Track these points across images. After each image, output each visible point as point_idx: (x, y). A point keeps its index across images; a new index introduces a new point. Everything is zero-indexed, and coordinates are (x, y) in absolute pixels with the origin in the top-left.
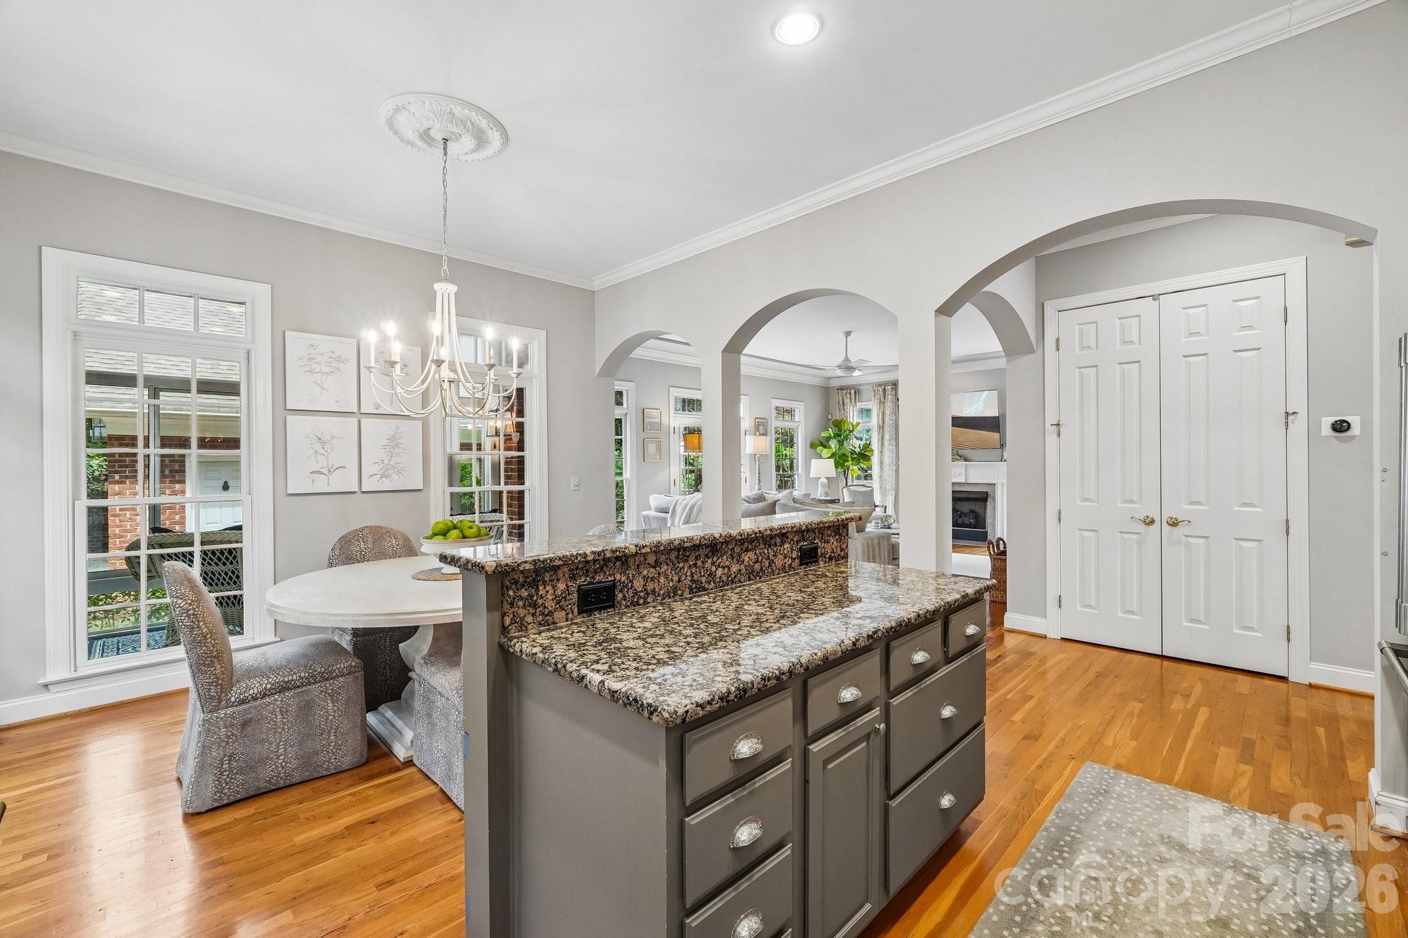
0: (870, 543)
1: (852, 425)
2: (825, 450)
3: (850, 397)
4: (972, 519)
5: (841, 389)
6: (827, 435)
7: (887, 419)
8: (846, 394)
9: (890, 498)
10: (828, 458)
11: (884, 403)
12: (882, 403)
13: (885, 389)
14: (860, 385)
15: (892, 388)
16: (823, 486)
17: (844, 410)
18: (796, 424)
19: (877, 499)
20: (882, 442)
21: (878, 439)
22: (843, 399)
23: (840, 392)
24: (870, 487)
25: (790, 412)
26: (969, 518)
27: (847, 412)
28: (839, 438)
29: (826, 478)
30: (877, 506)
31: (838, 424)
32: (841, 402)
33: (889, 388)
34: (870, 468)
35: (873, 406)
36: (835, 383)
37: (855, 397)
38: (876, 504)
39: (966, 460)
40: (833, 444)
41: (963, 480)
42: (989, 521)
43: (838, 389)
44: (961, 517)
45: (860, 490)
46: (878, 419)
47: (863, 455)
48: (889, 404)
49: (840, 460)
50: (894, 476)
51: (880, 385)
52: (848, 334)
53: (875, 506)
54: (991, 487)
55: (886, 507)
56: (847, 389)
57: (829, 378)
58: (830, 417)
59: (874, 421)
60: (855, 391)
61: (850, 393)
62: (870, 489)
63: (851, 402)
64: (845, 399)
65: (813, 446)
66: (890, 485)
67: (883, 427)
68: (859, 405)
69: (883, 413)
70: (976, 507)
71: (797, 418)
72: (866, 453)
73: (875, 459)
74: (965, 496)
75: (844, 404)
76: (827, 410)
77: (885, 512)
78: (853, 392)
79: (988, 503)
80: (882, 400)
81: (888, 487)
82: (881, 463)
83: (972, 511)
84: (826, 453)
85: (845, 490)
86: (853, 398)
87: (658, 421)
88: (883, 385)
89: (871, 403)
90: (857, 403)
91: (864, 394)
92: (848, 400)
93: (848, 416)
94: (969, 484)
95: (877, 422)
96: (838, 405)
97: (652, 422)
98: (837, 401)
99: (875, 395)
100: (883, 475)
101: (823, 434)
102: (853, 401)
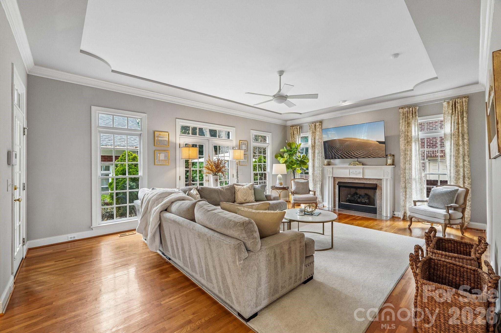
0: (278, 251)
1: (297, 145)
2: (282, 159)
3: (297, 131)
4: (367, 200)
5: (293, 126)
6: (283, 151)
7: (317, 141)
8: (295, 128)
9: (318, 186)
10: (282, 163)
11: (315, 132)
12: (314, 133)
13: (315, 125)
14: (303, 123)
15: (320, 124)
16: (280, 179)
17: (294, 137)
18: (266, 145)
19: (311, 187)
20: (314, 155)
21: (312, 153)
22: (293, 132)
23: (292, 128)
24: (307, 180)
25: (264, 138)
26: (365, 199)
27: (295, 139)
28: (290, 153)
29: (281, 174)
30: (311, 191)
31: (290, 145)
32: (292, 133)
33: (317, 124)
34: (307, 169)
35: (309, 135)
36: (289, 123)
37: (300, 130)
38: (310, 189)
39: (363, 164)
40: (286, 155)
41: (361, 177)
42: (378, 202)
43: (291, 127)
44: (359, 198)
45: (301, 181)
46: (312, 142)
47: (303, 162)
48: (318, 134)
49: (290, 165)
50: (321, 173)
51: (313, 123)
52: (281, 73)
53: (310, 191)
54: (379, 181)
55: (315, 192)
56: (296, 126)
57: (286, 121)
58: (287, 142)
59: (310, 143)
60: (300, 127)
61: (297, 128)
62: (306, 181)
63: (297, 133)
64: (294, 131)
65: (276, 157)
66: (318, 179)
67: (314, 146)
68: (302, 135)
69: (315, 139)
70: (370, 192)
71: (267, 142)
72: (305, 161)
73: (310, 164)
74: (362, 186)
75: (294, 134)
76: (285, 137)
77: (315, 195)
78: (298, 127)
79: (377, 191)
80: (314, 131)
81: (317, 179)
82: (314, 166)
83: (366, 195)
84: (282, 160)
85: (292, 181)
86: (299, 131)
87: (167, 139)
88: (314, 123)
89: (308, 133)
90: (301, 134)
91: (305, 129)
92: (296, 132)
93: (295, 140)
94: (365, 178)
95: (311, 143)
96: (290, 135)
97: (161, 140)
98: (290, 133)
99: (310, 129)
100: (315, 173)
101: (281, 150)
102: (299, 132)
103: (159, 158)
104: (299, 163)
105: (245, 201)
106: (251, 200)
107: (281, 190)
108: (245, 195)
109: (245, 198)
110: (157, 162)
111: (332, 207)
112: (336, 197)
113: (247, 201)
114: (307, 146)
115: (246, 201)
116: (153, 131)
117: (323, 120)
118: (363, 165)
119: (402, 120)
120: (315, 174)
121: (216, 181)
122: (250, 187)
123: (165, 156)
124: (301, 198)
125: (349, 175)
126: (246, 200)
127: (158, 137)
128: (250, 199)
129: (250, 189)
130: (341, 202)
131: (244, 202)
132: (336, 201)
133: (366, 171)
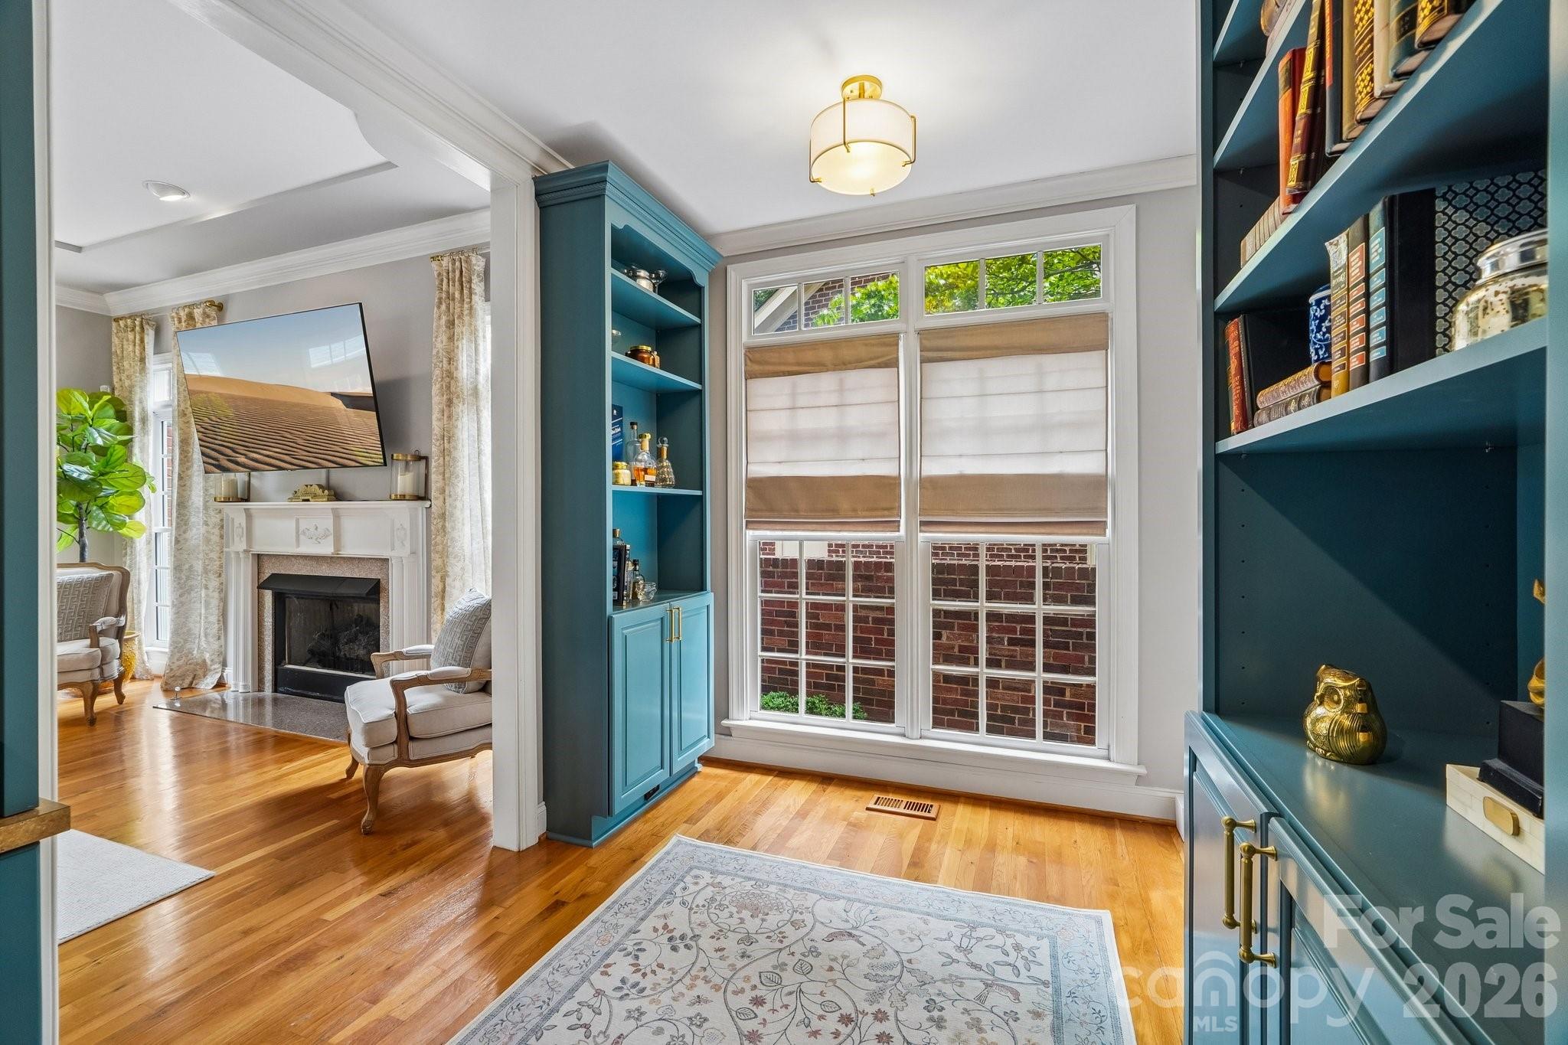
3: (134, 340)
4: (365, 647)
8: (126, 329)
14: (159, 311)
15: (206, 315)
17: (123, 370)
21: (179, 446)
27: (129, 378)
37: (143, 339)
39: (337, 496)
41: (327, 549)
54: (382, 568)
60: (147, 324)
61: (133, 330)
63: (134, 351)
75: (123, 356)
79: (382, 609)
81: (199, 566)
82: (181, 505)
94: (344, 558)
100: (187, 536)
111: (245, 686)
112: (266, 643)
117: (227, 297)
118: (338, 499)
119: (439, 307)
120: (186, 540)
125: (298, 545)
130: (290, 663)
132: (266, 659)
133: (349, 525)
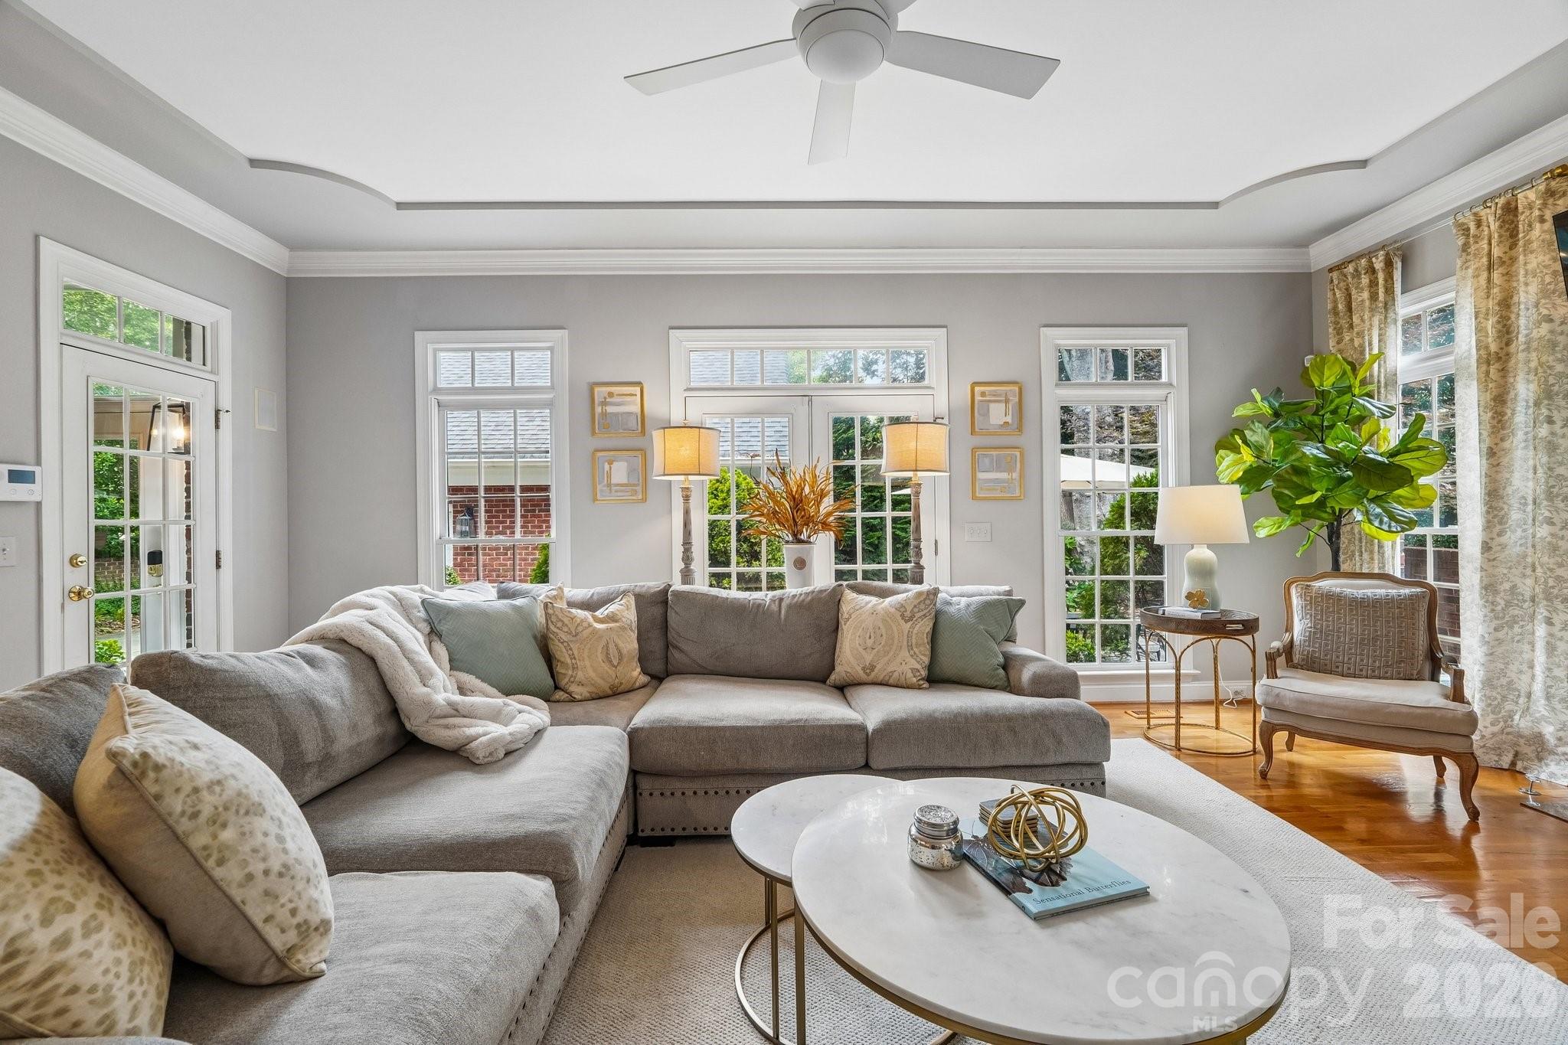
2: (1231, 460)
3: (1373, 283)
5: (1343, 265)
6: (1248, 413)
8: (1358, 274)
14: (1419, 228)
17: (1352, 327)
18: (1160, 393)
20: (1499, 414)
21: (1485, 409)
22: (1349, 296)
23: (1338, 276)
27: (1360, 334)
29: (1209, 546)
32: (1342, 307)
35: (1462, 293)
36: (1324, 253)
37: (1391, 278)
43: (1331, 270)
45: (1359, 593)
46: (1481, 333)
48: (1525, 268)
51: (1488, 203)
56: (1360, 256)
57: (1303, 242)
58: (1309, 362)
59: (1466, 346)
60: (1396, 257)
61: (1372, 270)
63: (1374, 297)
64: (1354, 291)
67: (1504, 358)
68: (1408, 304)
69: (1504, 312)
71: (1165, 377)
75: (1349, 309)
78: (1381, 262)
80: (1498, 252)
82: (1494, 495)
85: (1293, 589)
86: (1382, 283)
87: (636, 409)
89: (1455, 286)
90: (1400, 298)
91: (1428, 260)
92: (1366, 295)
93: (1362, 346)
95: (1474, 343)
96: (1331, 318)
97: (616, 415)
98: (1330, 306)
99: (1465, 247)
100: (1503, 540)
101: (1241, 411)
102: (1381, 291)
103: (609, 476)
104: (1349, 478)
105: (868, 675)
106: (896, 675)
107: (1189, 638)
108: (870, 643)
109: (868, 658)
110: (601, 491)
113: (879, 673)
114: (1446, 364)
115: (873, 674)
116: (589, 383)
120: (1503, 546)
121: (795, 566)
122: (909, 609)
123: (631, 471)
124: (1318, 700)
126: (872, 668)
127: (604, 403)
128: (890, 669)
129: (908, 614)
131: (864, 677)
